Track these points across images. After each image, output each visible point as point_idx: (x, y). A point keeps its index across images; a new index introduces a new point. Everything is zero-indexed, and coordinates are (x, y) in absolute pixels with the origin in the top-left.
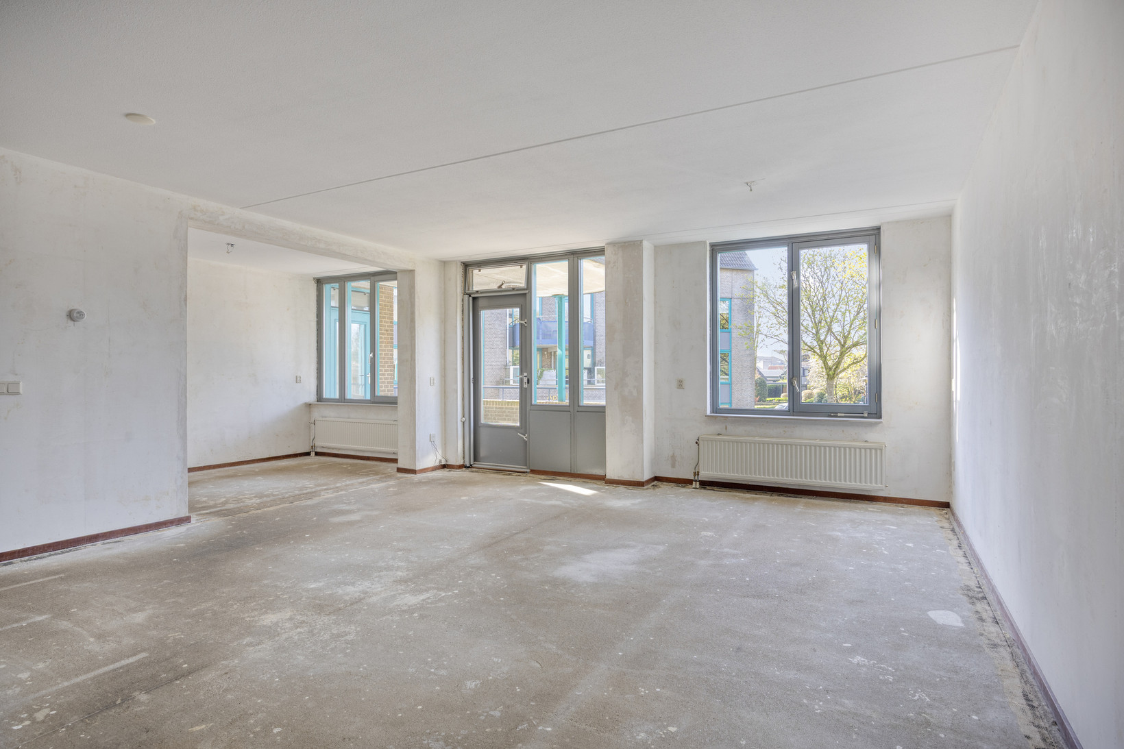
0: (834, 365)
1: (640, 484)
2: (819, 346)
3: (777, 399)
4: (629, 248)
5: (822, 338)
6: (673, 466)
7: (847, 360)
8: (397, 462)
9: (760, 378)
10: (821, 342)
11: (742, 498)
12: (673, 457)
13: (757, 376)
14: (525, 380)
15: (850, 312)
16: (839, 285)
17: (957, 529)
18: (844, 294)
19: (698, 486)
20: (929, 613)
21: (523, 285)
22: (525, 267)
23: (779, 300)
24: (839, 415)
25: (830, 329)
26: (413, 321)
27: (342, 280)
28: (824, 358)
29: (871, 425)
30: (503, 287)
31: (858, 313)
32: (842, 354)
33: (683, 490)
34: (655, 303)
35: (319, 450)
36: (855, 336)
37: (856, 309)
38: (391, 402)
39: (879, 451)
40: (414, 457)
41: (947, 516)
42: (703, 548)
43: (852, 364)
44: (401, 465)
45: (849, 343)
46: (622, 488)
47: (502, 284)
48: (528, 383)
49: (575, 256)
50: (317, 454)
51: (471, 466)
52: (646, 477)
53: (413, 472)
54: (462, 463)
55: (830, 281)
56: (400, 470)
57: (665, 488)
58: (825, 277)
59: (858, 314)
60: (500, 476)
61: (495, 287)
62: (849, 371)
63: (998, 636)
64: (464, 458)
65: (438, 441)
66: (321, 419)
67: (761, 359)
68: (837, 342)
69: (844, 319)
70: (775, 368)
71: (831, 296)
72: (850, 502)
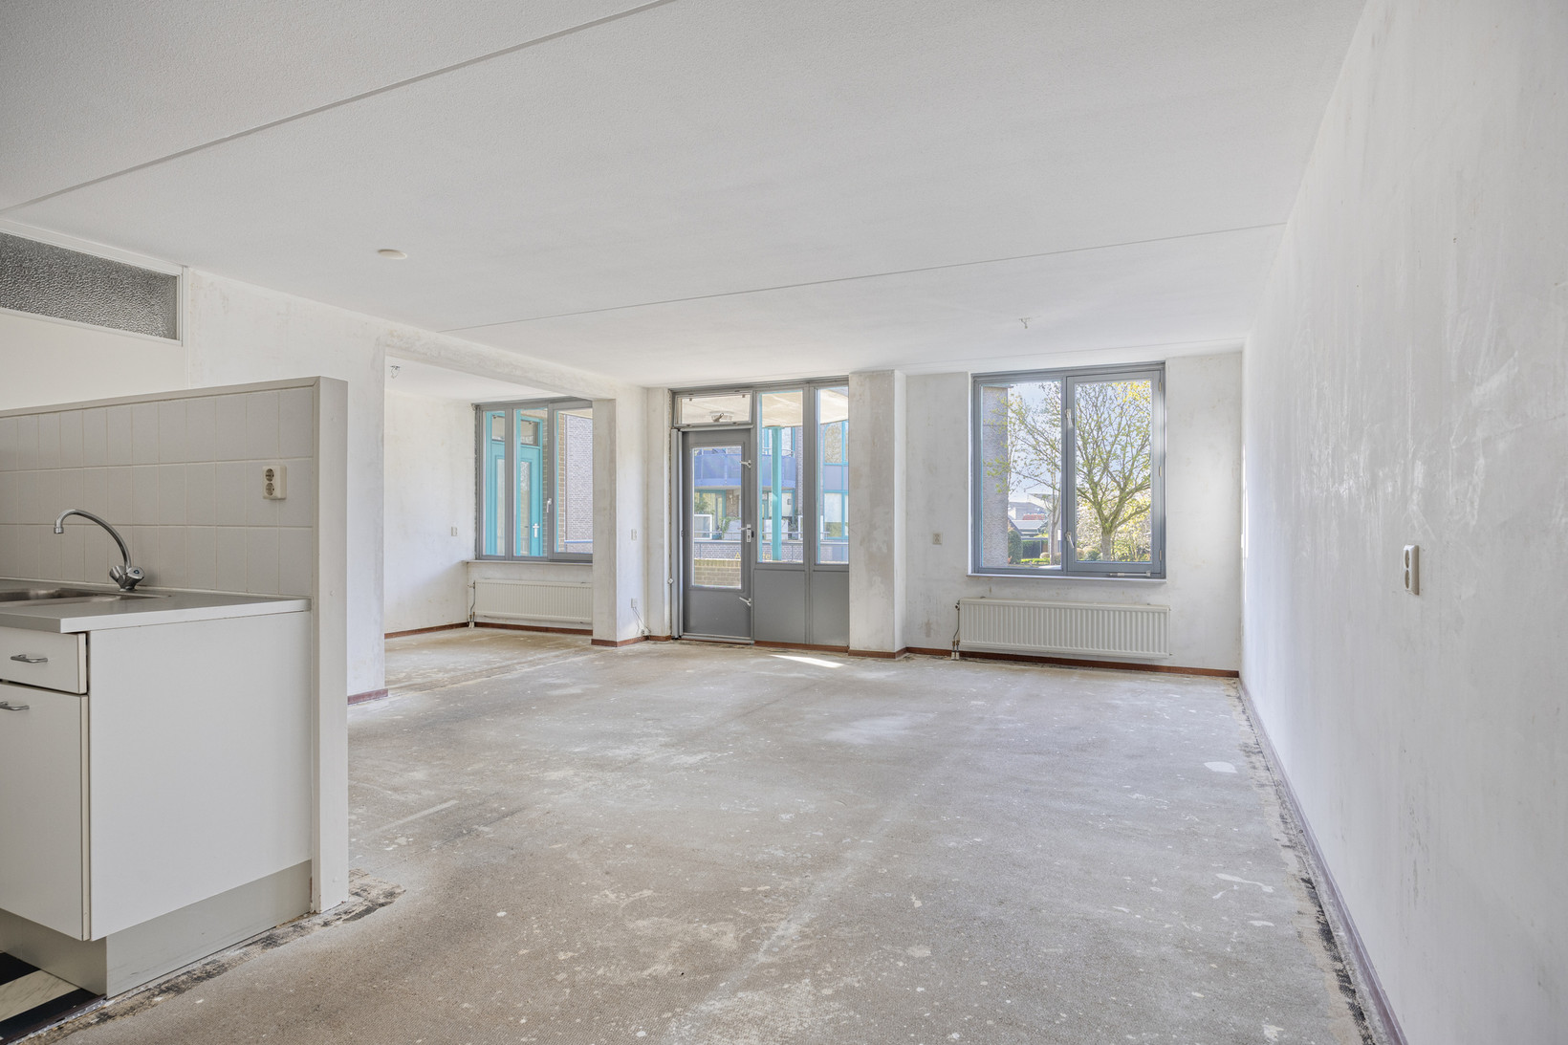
0: (1111, 515)
1: (890, 656)
2: (1092, 489)
3: (1035, 560)
4: (879, 378)
5: (1096, 479)
6: (928, 635)
7: (1128, 509)
8: (592, 635)
9: (1012, 532)
10: (1095, 485)
11: (1010, 669)
12: (928, 625)
13: (1010, 529)
14: (749, 533)
15: (1132, 446)
16: (1118, 410)
17: (1243, 698)
18: (1124, 422)
19: (958, 658)
20: (1206, 764)
21: (746, 417)
22: (748, 397)
23: (1040, 429)
24: (1119, 574)
25: (1106, 468)
26: (613, 461)
27: (509, 406)
28: (1098, 505)
29: (1154, 585)
30: (721, 420)
31: (1143, 446)
32: (1122, 501)
33: (942, 662)
34: (907, 443)
35: (479, 620)
36: (1139, 478)
37: (1140, 442)
38: (584, 560)
39: (1162, 615)
40: (614, 628)
41: (1235, 686)
42: (975, 715)
43: (1134, 514)
44: (596, 636)
45: (1131, 486)
46: (869, 661)
47: (721, 417)
48: (753, 536)
49: (811, 386)
50: (477, 625)
51: (679, 638)
52: (897, 648)
53: (613, 644)
54: (669, 634)
55: (1107, 405)
56: (595, 642)
57: (920, 660)
58: (1100, 399)
59: (1142, 448)
60: (719, 649)
61: (710, 420)
62: (1131, 522)
63: (1267, 779)
64: (671, 627)
65: (640, 607)
66: (483, 581)
67: (1014, 505)
68: (1115, 484)
69: (1124, 454)
70: (1033, 518)
71: (1107, 422)
72: (1131, 673)
